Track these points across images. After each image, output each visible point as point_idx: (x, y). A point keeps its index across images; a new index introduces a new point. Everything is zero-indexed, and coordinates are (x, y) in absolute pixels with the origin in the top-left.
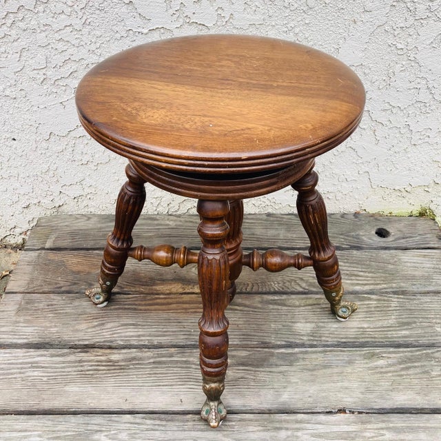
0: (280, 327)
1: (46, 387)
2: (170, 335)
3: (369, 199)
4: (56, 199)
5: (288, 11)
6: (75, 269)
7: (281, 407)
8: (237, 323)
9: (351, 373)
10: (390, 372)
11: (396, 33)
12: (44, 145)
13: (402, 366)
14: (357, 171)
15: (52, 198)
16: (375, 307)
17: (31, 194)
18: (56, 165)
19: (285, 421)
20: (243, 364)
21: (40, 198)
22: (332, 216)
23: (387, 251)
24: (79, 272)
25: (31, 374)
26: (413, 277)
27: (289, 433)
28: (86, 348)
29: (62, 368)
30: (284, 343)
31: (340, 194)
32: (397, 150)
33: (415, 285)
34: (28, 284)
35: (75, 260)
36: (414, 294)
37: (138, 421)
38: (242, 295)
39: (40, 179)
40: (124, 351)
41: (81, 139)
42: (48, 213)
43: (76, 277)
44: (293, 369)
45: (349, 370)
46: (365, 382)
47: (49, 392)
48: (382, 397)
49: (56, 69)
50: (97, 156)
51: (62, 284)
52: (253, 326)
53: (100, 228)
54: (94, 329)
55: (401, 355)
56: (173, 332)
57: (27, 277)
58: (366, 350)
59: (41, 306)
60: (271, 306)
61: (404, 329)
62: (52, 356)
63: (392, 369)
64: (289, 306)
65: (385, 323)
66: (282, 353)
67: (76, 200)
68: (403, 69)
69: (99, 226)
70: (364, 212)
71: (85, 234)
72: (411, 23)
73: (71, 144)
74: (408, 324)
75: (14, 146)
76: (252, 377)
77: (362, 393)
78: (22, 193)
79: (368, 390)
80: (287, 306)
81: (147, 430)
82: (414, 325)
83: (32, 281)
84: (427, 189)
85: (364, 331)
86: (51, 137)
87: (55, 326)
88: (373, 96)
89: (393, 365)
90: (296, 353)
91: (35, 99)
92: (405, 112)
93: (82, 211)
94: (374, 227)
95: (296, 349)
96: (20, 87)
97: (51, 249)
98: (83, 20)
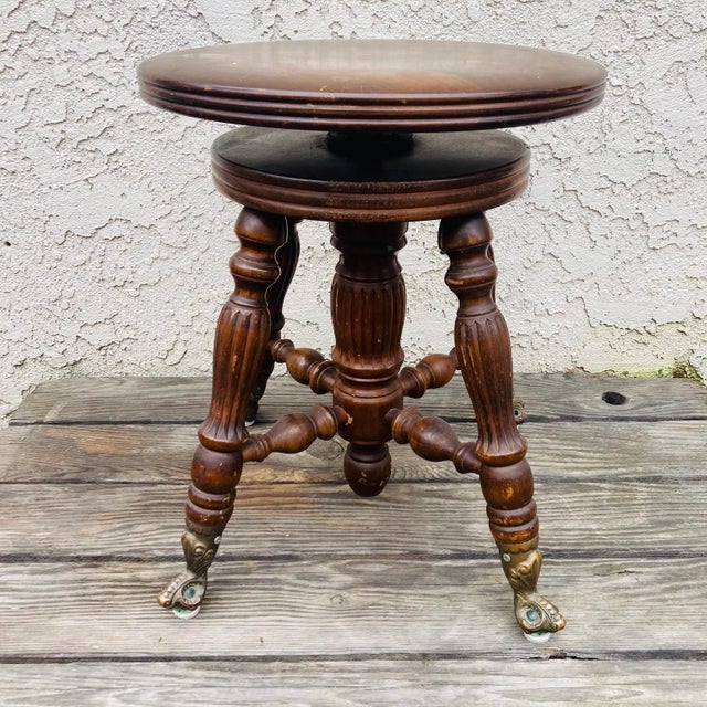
0: (444, 529)
1: (15, 620)
2: (247, 542)
3: (588, 348)
4: (71, 350)
5: (439, 26)
6: (91, 449)
7: (445, 649)
8: (366, 523)
9: (572, 596)
10: (643, 594)
11: (608, 60)
12: (56, 252)
13: (664, 586)
14: (564, 297)
15: (63, 347)
16: (608, 500)
17: (28, 341)
18: (72, 288)
19: (453, 671)
20: (376, 584)
21: (44, 349)
22: (528, 377)
23: (623, 423)
24: (96, 454)
26: (672, 459)
27: (461, 690)
28: (96, 560)
29: (48, 591)
30: (449, 552)
31: (540, 338)
32: (626, 258)
33: (675, 468)
34: (8, 470)
35: (92, 438)
36: (675, 481)
37: (178, 671)
39: (47, 314)
40: (162, 565)
41: (115, 243)
42: (57, 375)
43: (90, 461)
44: (466, 590)
45: (568, 591)
46: (598, 610)
47: (19, 629)
48: (630, 633)
49: (80, 123)
50: (140, 272)
51: (65, 470)
52: (394, 528)
53: (139, 395)
54: (113, 534)
55: (661, 569)
56: (252, 537)
57: (7, 461)
58: (596, 562)
59: (25, 500)
60: (427, 500)
61: (663, 532)
62: (34, 573)
63: (647, 589)
64: (458, 499)
65: (628, 523)
66: (446, 567)
67: (103, 352)
68: (624, 119)
69: (138, 391)
70: (581, 371)
71: (114, 403)
72: (630, 45)
73: (99, 251)
74: (668, 523)
75: (7, 255)
76: (392, 603)
77: (595, 627)
78: (15, 338)
79: (604, 622)
80: (454, 499)
81: (194, 686)
82: (680, 526)
83: (14, 465)
84: (682, 329)
85: (591, 534)
86: (68, 238)
87: (46, 529)
88: (581, 165)
89: (648, 584)
90: (473, 567)
91: (45, 174)
92: (633, 191)
93: (112, 373)
94: (598, 391)
95: (472, 562)
96: (23, 153)
97: (53, 423)
98: (126, 44)
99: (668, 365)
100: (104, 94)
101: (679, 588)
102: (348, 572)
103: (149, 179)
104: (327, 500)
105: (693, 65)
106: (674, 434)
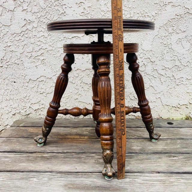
1: (10, 164)
2: (72, 150)
3: (162, 112)
10: (180, 161)
11: (163, 38)
12: (27, 84)
13: (186, 159)
14: (155, 97)
15: (26, 110)
16: (170, 143)
17: (17, 108)
18: (30, 94)
21: (20, 110)
23: (173, 128)
24: (33, 132)
25: (4, 160)
26: (186, 135)
27: (131, 179)
28: (32, 153)
30: (127, 152)
32: (171, 87)
33: (187, 137)
35: (32, 129)
36: (187, 139)
37: (53, 174)
39: (22, 101)
40: (49, 154)
41: (41, 82)
42: (23, 118)
43: (31, 134)
44: (132, 160)
45: (160, 160)
46: (168, 164)
48: (177, 168)
49: (36, 52)
50: (47, 90)
51: (25, 135)
54: (37, 148)
55: (185, 156)
56: (74, 149)
57: (9, 133)
58: (167, 154)
59: (14, 141)
61: (185, 149)
62: (15, 155)
64: (129, 142)
65: (175, 147)
67: (36, 111)
68: (167, 52)
70: (161, 118)
71: (38, 123)
72: (168, 35)
73: (37, 84)
74: (186, 147)
75: (14, 85)
77: (167, 167)
78: (13, 107)
79: (170, 166)
81: (58, 177)
82: (189, 148)
83: (11, 134)
84: (187, 106)
85: (165, 149)
86: (30, 81)
87: (19, 147)
88: (158, 63)
89: (181, 159)
90: (133, 155)
91: (26, 65)
92: (171, 70)
93: (38, 117)
94: (166, 122)
95: (133, 154)
96: (21, 59)
97: (22, 126)
98: (48, 34)
99: (184, 117)
100: (42, 45)
101: (190, 160)
102: (100, 156)
103: (51, 66)
104: (94, 142)
105: (183, 39)
106: (186, 130)
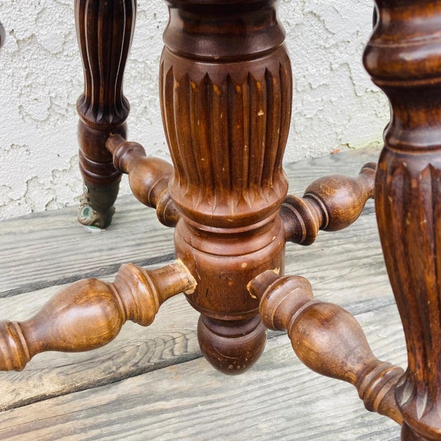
0: (283, 424)
3: (353, 121)
14: (327, 65)
22: (294, 166)
31: (303, 119)
38: (167, 370)
64: (284, 365)
70: (346, 149)
80: (277, 367)
104: (103, 418)
